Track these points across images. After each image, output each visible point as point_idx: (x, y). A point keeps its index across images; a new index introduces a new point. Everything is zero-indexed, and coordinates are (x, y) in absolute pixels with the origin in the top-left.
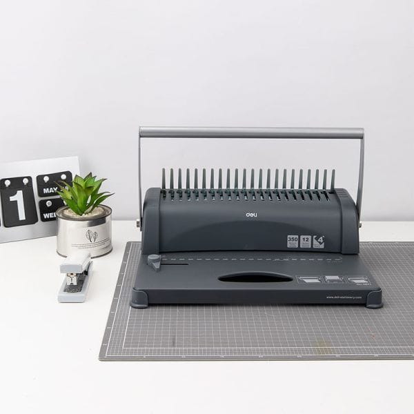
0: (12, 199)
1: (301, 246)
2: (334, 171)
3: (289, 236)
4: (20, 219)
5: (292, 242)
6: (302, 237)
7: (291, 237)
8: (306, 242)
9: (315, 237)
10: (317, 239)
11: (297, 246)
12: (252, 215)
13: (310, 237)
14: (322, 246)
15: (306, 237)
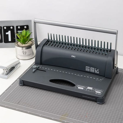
0: (7, 33)
1: (91, 71)
2: (111, 43)
3: (86, 67)
4: (9, 41)
5: (87, 69)
6: (91, 68)
7: (87, 67)
8: (92, 70)
9: (96, 69)
10: (96, 70)
11: (89, 71)
12: (74, 56)
13: (94, 68)
14: (98, 73)
15: (92, 68)
